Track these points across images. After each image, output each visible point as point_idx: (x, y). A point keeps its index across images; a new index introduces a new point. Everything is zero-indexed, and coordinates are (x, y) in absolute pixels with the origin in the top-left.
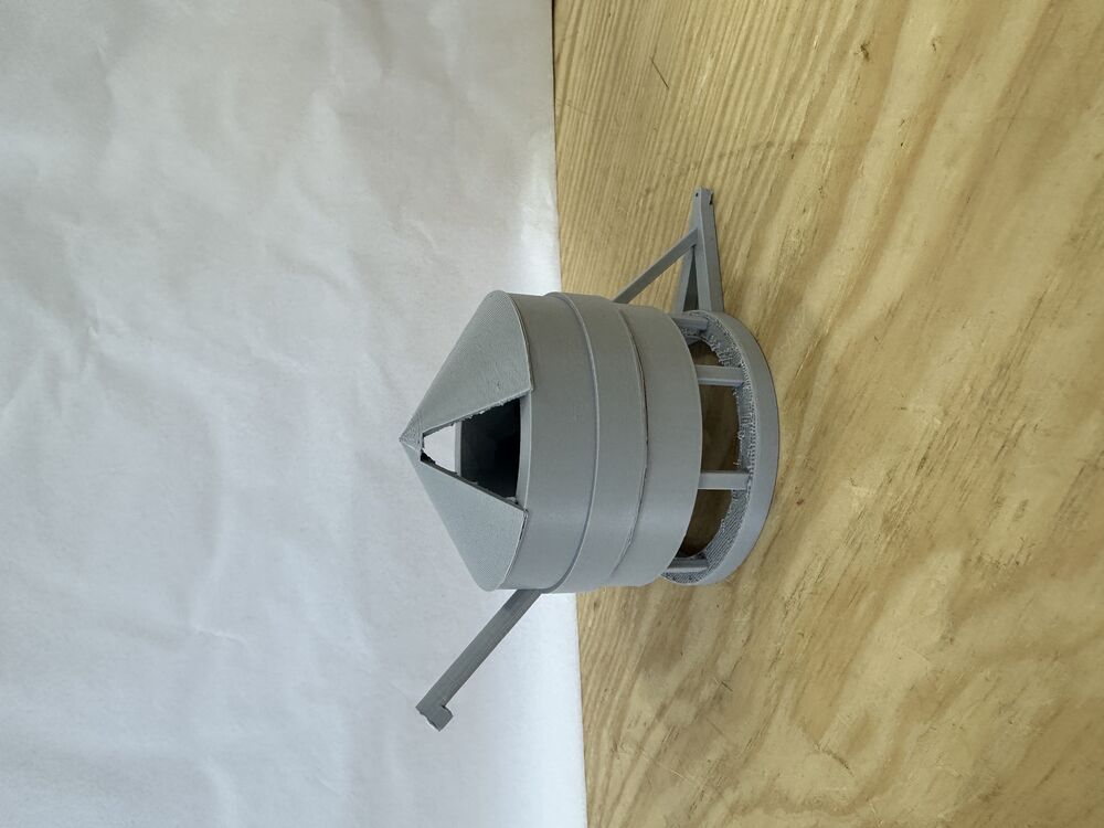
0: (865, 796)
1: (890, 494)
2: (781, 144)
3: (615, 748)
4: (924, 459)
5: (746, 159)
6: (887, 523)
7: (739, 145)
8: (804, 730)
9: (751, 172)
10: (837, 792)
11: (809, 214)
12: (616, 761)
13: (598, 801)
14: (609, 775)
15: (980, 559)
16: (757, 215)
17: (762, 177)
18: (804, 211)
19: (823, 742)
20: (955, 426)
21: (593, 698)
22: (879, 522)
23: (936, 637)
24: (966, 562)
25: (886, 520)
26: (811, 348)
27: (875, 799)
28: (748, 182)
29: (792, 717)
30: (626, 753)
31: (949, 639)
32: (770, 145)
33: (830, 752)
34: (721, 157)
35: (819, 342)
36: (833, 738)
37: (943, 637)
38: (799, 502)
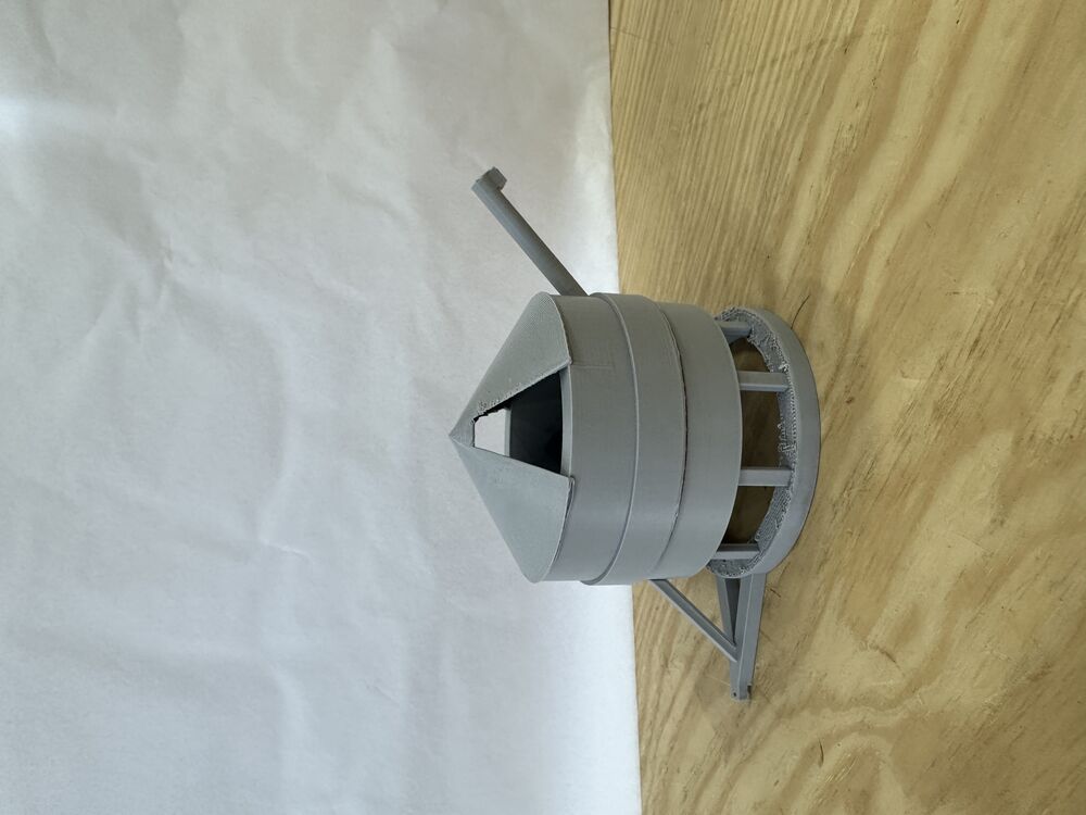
0: (912, 688)
1: (941, 382)
2: (835, 40)
3: (665, 665)
4: (976, 342)
5: (799, 60)
6: (939, 411)
7: (791, 47)
8: (853, 626)
9: (803, 73)
10: (885, 686)
11: (862, 108)
12: (667, 677)
13: (649, 718)
14: (659, 691)
15: (1032, 438)
16: (809, 116)
17: (815, 77)
18: (857, 105)
19: (870, 638)
20: (1009, 305)
21: (644, 618)
22: (929, 411)
23: (987, 521)
24: (1017, 442)
25: (936, 409)
26: (862, 244)
27: (923, 690)
28: (800, 84)
29: (841, 614)
30: (677, 668)
31: (999, 523)
32: (822, 43)
33: (877, 647)
34: (774, 61)
35: (871, 237)
36: (879, 634)
37: (994, 521)
38: (850, 401)
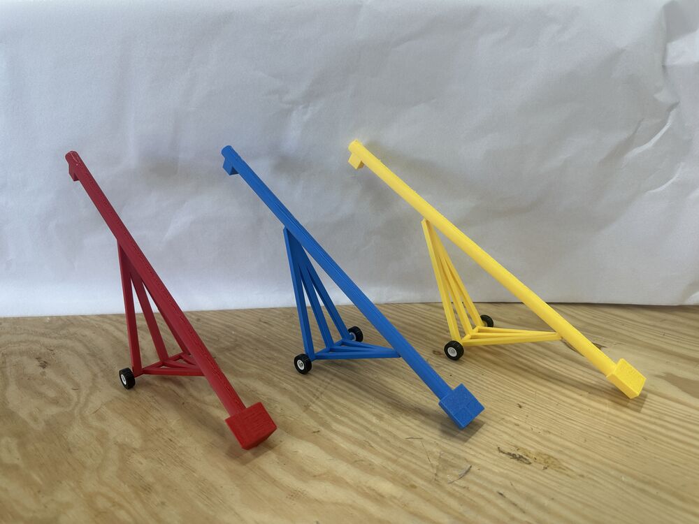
0: (82, 418)
2: (314, 402)
4: (171, 441)
6: (159, 429)
8: (111, 401)
10: (87, 410)
15: (133, 452)
19: (104, 407)
22: (161, 427)
23: (118, 440)
24: (135, 449)
27: (80, 421)
29: (116, 398)
31: (116, 443)
32: (318, 398)
33: (100, 409)
36: (104, 409)
38: (183, 403)
